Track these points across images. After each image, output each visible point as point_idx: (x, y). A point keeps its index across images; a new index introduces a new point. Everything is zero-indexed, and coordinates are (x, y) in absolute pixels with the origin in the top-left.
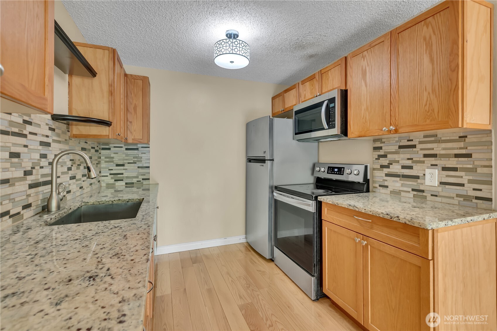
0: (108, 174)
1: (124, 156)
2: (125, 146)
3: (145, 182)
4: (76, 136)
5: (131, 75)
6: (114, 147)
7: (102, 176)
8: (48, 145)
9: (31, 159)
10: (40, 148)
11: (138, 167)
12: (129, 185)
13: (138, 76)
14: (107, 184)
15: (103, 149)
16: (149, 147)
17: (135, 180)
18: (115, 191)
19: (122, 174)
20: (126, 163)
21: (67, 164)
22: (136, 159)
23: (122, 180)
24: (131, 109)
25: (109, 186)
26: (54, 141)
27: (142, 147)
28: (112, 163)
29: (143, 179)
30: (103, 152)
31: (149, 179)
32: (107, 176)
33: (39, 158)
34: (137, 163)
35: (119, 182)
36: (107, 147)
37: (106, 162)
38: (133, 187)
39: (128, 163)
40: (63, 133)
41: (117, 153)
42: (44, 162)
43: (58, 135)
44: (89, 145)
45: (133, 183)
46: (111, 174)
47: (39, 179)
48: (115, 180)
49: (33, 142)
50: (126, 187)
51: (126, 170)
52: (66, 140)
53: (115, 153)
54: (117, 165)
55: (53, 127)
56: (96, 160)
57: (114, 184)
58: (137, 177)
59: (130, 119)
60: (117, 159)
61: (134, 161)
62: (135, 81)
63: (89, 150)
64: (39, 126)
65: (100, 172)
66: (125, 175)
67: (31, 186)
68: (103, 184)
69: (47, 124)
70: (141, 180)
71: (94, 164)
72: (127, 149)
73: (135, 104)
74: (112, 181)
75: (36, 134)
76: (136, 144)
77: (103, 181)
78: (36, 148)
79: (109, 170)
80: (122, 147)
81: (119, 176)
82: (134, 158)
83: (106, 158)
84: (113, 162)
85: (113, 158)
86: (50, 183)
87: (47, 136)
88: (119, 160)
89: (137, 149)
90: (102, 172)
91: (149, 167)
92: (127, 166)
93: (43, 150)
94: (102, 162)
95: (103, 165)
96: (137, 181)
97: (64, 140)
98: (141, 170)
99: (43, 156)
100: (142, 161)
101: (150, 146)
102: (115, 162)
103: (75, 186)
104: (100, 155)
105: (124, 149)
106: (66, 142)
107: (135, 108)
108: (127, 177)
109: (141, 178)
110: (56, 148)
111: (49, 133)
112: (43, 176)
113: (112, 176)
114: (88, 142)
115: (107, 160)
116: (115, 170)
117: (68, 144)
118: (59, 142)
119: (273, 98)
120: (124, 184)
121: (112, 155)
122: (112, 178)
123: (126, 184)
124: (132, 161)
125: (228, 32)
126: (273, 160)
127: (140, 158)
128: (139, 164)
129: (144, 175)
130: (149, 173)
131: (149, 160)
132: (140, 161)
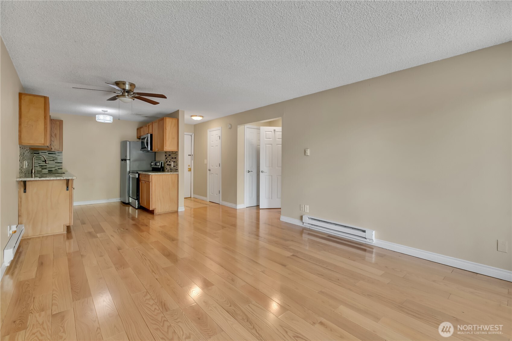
0: (38, 166)
1: (47, 157)
3: (60, 170)
5: (53, 119)
6: (41, 152)
11: (56, 163)
14: (38, 171)
15: (35, 153)
16: (62, 153)
17: (53, 169)
19: (46, 166)
20: (48, 160)
22: (54, 159)
23: (46, 169)
24: (53, 135)
27: (58, 153)
29: (58, 169)
31: (62, 169)
36: (37, 152)
37: (36, 160)
39: (50, 160)
45: (52, 171)
46: (39, 166)
48: (42, 169)
51: (48, 164)
54: (43, 161)
57: (41, 171)
58: (55, 167)
59: (52, 139)
62: (56, 122)
70: (57, 169)
72: (49, 154)
73: (56, 133)
74: (40, 169)
76: (55, 151)
79: (39, 164)
81: (44, 167)
84: (40, 160)
85: (40, 158)
89: (55, 154)
91: (62, 163)
92: (49, 162)
96: (55, 170)
98: (57, 164)
105: (47, 153)
107: (56, 135)
108: (49, 167)
116: (42, 164)
119: (137, 129)
120: (47, 171)
121: (40, 156)
122: (40, 168)
123: (49, 171)
124: (52, 160)
126: (130, 160)
127: (57, 158)
128: (55, 161)
129: (59, 167)
130: (62, 166)
131: (62, 159)
132: (57, 160)
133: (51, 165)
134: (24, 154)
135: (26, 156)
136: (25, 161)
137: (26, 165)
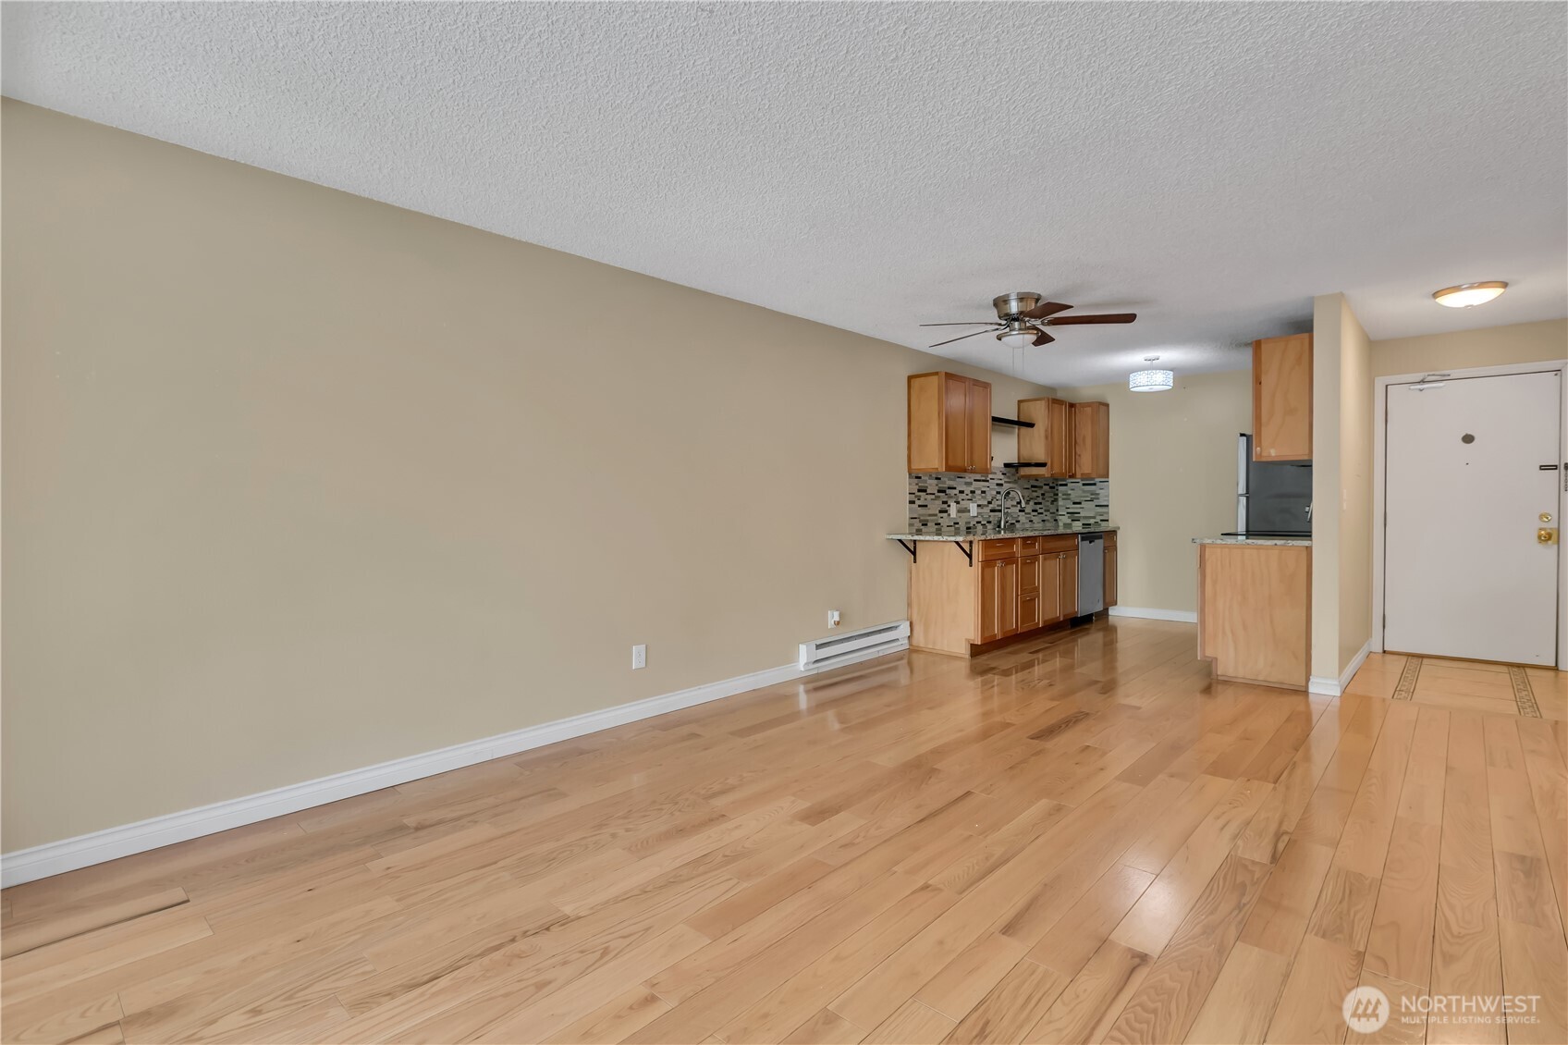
0: (1065, 513)
1: (1081, 492)
2: (1082, 480)
3: (1103, 523)
4: (1023, 476)
6: (1072, 482)
7: (1060, 515)
8: (1001, 485)
9: (991, 495)
10: (997, 487)
11: (1096, 506)
12: (1086, 526)
13: (1086, 403)
14: (1065, 524)
15: (1061, 485)
16: (1108, 481)
17: (1092, 521)
19: (1079, 513)
20: (1082, 500)
22: (1094, 496)
23: (1079, 520)
24: (1080, 440)
25: (1067, 527)
26: (1005, 482)
27: (1100, 482)
28: (1069, 501)
29: (1102, 520)
30: (1061, 488)
31: (1107, 520)
32: (1064, 515)
34: (1094, 500)
35: (1076, 522)
36: (1064, 483)
37: (1064, 499)
39: (1085, 501)
40: (1013, 475)
41: (1074, 490)
42: (998, 497)
43: (1009, 477)
45: (1090, 524)
46: (1067, 513)
47: (996, 507)
48: (1072, 520)
49: (992, 484)
51: (1083, 509)
53: (1072, 490)
54: (1074, 503)
55: (1005, 472)
56: (1052, 497)
57: (1071, 525)
58: (1094, 518)
59: (1079, 452)
60: (1075, 496)
61: (1091, 498)
62: (1084, 408)
63: (1041, 487)
64: (995, 473)
65: (1057, 510)
66: (1082, 515)
67: (992, 511)
68: (1061, 524)
69: (1001, 471)
70: (1098, 521)
71: (1048, 501)
72: (1084, 485)
73: (1084, 435)
74: (1069, 521)
75: (994, 479)
76: (1093, 479)
77: (1061, 520)
78: (994, 487)
79: (1066, 508)
80: (1079, 482)
82: (1092, 494)
83: (1064, 495)
84: (1069, 499)
85: (1070, 495)
86: (1000, 511)
87: (1001, 479)
89: (1095, 484)
90: (1059, 510)
91: (1108, 506)
92: (1084, 505)
93: (998, 489)
94: (1060, 499)
95: (1061, 502)
96: (1095, 522)
97: (1013, 481)
98: (1099, 509)
99: (998, 493)
100: (1101, 498)
101: (1110, 479)
102: (1072, 499)
103: (1024, 518)
104: (1058, 492)
105: (1080, 484)
106: (1015, 482)
107: (1084, 440)
109: (1098, 518)
110: (1006, 486)
111: (1002, 477)
112: (998, 506)
113: (1069, 515)
114: (1042, 481)
115: (1065, 497)
116: (1072, 508)
117: (1019, 483)
118: (1010, 482)
121: (1069, 492)
122: (1069, 517)
123: (1083, 524)
124: (1089, 499)
126: (1247, 494)
127: (1098, 494)
128: (1096, 502)
129: (1102, 515)
130: (1108, 513)
131: (1108, 496)
132: (1098, 499)
133: (1087, 510)
134: (949, 488)
135: (973, 492)
136: (961, 502)
137: (969, 511)
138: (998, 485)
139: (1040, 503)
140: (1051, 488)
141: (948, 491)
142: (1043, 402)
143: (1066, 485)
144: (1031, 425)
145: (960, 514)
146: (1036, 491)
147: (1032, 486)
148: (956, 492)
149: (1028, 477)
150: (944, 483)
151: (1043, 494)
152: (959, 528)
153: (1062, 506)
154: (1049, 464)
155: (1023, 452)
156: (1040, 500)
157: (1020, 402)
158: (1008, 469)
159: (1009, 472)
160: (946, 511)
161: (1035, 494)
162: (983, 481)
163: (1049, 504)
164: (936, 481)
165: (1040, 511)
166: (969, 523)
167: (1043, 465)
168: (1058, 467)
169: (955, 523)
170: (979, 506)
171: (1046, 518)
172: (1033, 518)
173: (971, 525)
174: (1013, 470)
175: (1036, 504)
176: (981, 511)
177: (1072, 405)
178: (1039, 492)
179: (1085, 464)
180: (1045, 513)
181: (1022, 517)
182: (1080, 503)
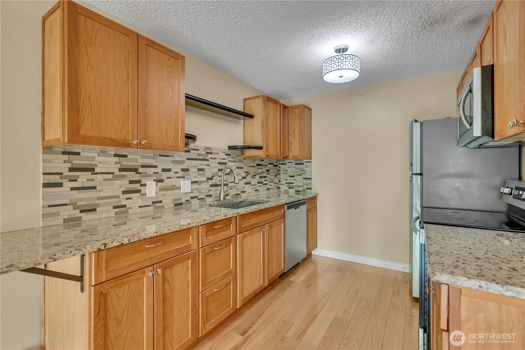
0: (285, 183)
1: (294, 169)
2: (295, 161)
3: (308, 191)
4: (247, 157)
5: (291, 106)
6: (288, 162)
7: (281, 184)
8: (225, 163)
9: (212, 172)
10: (219, 165)
11: (304, 179)
12: (298, 192)
13: (295, 106)
14: (284, 190)
15: (282, 164)
16: (311, 162)
17: (301, 189)
18: (289, 196)
19: (293, 183)
20: (295, 175)
21: (241, 175)
22: (302, 172)
23: (293, 188)
24: (291, 132)
25: (286, 192)
26: (229, 161)
27: (306, 162)
28: (287, 175)
29: (307, 189)
30: (282, 166)
31: (311, 189)
32: (284, 184)
33: (218, 171)
34: (303, 175)
35: (291, 189)
36: (284, 162)
37: (283, 174)
38: (300, 194)
39: (297, 175)
40: (237, 156)
41: (290, 167)
43: (233, 158)
44: (266, 162)
45: (300, 191)
46: (286, 183)
47: (218, 183)
48: (289, 188)
49: (213, 163)
50: (296, 194)
51: (295, 181)
52: (240, 160)
53: (289, 167)
54: (290, 176)
55: (229, 153)
56: (275, 172)
57: (288, 191)
58: (302, 186)
59: (290, 140)
60: (291, 171)
61: (300, 173)
62: (293, 110)
63: (266, 166)
64: (218, 154)
65: (280, 181)
66: (295, 184)
67: (212, 186)
68: (282, 190)
69: (224, 152)
70: (305, 189)
71: (272, 175)
72: (296, 164)
73: (294, 129)
74: (287, 188)
75: (215, 159)
76: (302, 160)
77: (282, 187)
78: (215, 166)
79: (285, 180)
80: (293, 162)
81: (291, 184)
82: (301, 171)
83: (283, 171)
85: (287, 171)
87: (224, 159)
88: (291, 172)
89: (302, 164)
90: (281, 181)
91: (310, 179)
92: (296, 178)
93: (221, 167)
94: (281, 174)
95: (282, 176)
96: (303, 190)
97: (239, 160)
98: (305, 181)
99: (221, 170)
100: (306, 174)
101: (313, 160)
102: (289, 174)
103: (250, 189)
104: (279, 169)
105: (294, 164)
108: (297, 186)
109: (305, 187)
111: (226, 157)
113: (287, 184)
114: (264, 160)
115: (284, 172)
116: (289, 180)
117: (243, 162)
118: (235, 162)
120: (294, 191)
121: (287, 169)
122: (287, 186)
123: (296, 191)
124: (299, 174)
125: (336, 49)
126: (421, 174)
127: (305, 171)
128: (304, 176)
129: (308, 185)
130: (311, 184)
131: (311, 172)
132: (305, 174)
133: (298, 181)
134: (143, 166)
135: (185, 170)
136: (166, 180)
137: (179, 188)
138: (219, 163)
139: (266, 177)
140: (274, 166)
141: (141, 170)
142: (260, 98)
143: (285, 164)
144: (251, 117)
145: (163, 193)
146: (262, 169)
147: (258, 165)
148: (159, 170)
149: (250, 157)
150: (136, 160)
151: (268, 171)
152: (163, 207)
153: (283, 178)
154: (264, 148)
155: (247, 138)
156: (265, 175)
157: (245, 100)
158: (232, 151)
159: (232, 153)
160: (139, 191)
161: (260, 171)
162: (200, 160)
163: (273, 177)
164: (117, 159)
165: (264, 182)
166: (181, 199)
167: (261, 148)
168: (273, 150)
169: (153, 203)
170: (192, 182)
171: (270, 187)
172: (258, 188)
173: (183, 201)
174: (238, 152)
175: (261, 177)
176: (195, 186)
177: (285, 107)
178: (264, 169)
179: (295, 150)
180: (269, 184)
181: (248, 188)
182: (293, 176)
